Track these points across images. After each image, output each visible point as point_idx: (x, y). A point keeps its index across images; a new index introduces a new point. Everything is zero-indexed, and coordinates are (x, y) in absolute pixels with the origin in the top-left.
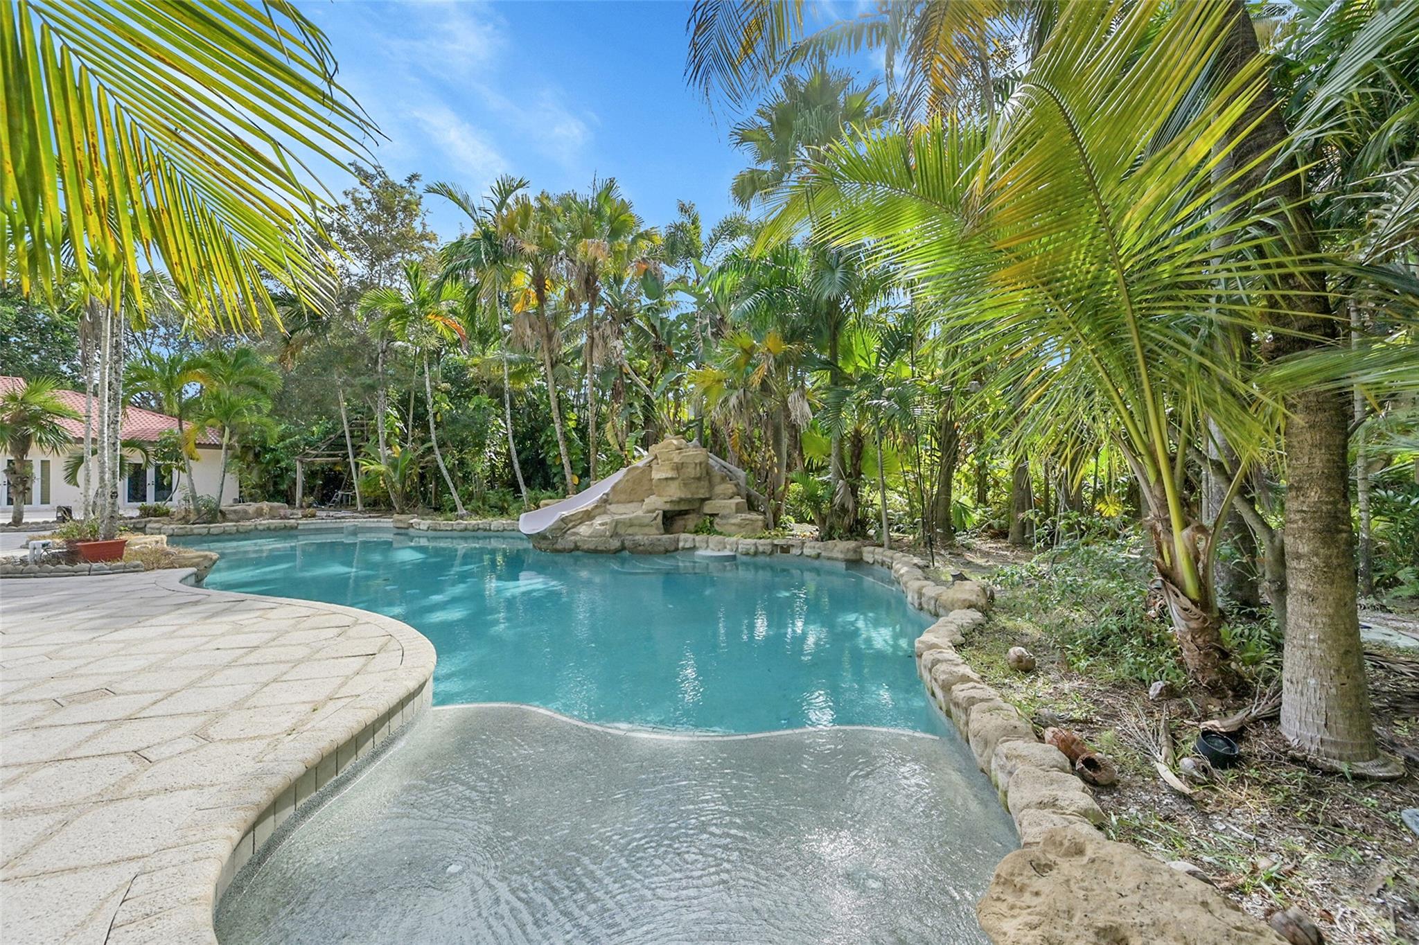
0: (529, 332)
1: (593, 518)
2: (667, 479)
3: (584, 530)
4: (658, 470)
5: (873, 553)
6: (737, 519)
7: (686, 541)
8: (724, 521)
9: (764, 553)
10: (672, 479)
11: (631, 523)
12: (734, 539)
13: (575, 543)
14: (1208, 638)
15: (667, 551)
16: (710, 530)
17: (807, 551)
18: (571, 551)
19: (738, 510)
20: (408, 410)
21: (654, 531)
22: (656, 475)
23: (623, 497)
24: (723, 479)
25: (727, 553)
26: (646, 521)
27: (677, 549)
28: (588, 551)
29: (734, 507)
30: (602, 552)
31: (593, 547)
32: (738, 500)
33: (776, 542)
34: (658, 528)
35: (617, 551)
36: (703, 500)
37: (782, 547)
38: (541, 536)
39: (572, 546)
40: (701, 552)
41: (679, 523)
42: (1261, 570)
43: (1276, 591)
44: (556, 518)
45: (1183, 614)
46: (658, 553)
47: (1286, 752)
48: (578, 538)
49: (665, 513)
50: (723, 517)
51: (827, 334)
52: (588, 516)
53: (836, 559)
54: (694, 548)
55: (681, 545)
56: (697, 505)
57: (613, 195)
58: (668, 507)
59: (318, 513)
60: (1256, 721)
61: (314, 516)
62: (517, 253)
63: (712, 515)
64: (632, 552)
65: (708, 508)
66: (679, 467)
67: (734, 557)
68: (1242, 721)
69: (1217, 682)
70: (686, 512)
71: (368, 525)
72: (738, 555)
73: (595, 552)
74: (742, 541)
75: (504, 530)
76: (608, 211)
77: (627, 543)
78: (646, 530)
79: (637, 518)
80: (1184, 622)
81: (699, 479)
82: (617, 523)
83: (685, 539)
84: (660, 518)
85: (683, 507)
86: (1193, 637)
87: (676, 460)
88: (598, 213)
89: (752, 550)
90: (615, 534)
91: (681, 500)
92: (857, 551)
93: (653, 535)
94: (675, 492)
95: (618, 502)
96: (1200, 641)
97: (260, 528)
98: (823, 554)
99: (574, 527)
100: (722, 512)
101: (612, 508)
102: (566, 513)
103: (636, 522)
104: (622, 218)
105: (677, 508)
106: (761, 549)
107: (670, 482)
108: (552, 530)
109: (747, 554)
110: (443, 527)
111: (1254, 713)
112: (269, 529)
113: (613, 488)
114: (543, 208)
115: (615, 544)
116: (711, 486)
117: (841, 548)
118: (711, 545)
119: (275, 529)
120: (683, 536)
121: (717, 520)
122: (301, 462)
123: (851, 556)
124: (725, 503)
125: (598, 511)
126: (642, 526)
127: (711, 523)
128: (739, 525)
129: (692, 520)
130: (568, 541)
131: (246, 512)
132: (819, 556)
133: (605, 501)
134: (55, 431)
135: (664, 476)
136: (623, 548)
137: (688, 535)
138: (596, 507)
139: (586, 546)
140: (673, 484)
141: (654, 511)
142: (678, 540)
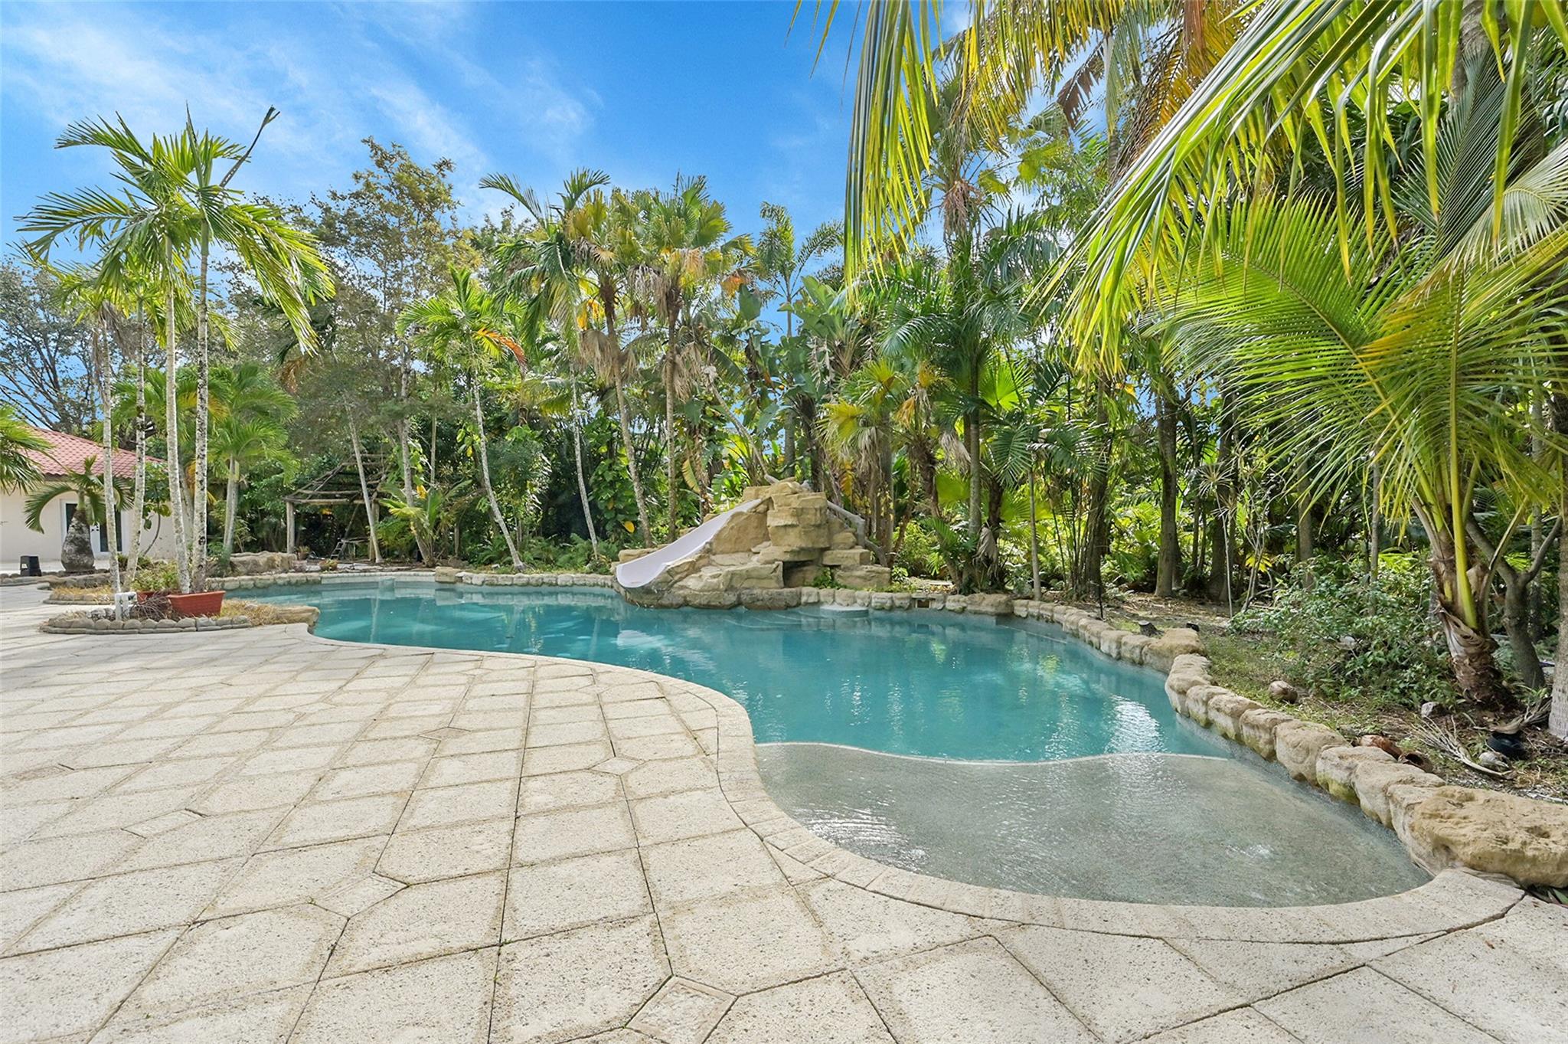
0: (598, 355)
1: (698, 570)
2: (785, 527)
3: (692, 583)
4: (775, 517)
5: (1026, 606)
6: (863, 571)
7: (809, 595)
8: (848, 573)
9: (900, 607)
10: (792, 526)
11: (748, 576)
12: (864, 593)
13: (685, 597)
14: (1483, 661)
15: (788, 606)
16: (833, 584)
17: (949, 605)
18: (680, 606)
19: (864, 560)
20: (430, 440)
21: (773, 584)
22: (773, 521)
23: (728, 546)
24: (842, 529)
25: (857, 608)
26: (765, 573)
27: (799, 604)
28: (701, 607)
29: (857, 558)
30: (715, 607)
31: (705, 602)
32: (860, 550)
33: (914, 596)
34: (778, 581)
35: (733, 606)
36: (823, 550)
37: (919, 601)
38: (646, 590)
39: (681, 601)
40: (826, 607)
41: (797, 577)
42: (1499, 609)
43: (1516, 626)
44: (661, 569)
45: (1462, 641)
46: (778, 609)
47: (1561, 747)
48: (686, 592)
49: (785, 563)
50: (846, 569)
51: (966, 368)
52: (693, 568)
53: (985, 613)
54: (818, 603)
55: (804, 599)
56: (815, 556)
57: (702, 194)
58: (787, 558)
59: (339, 566)
60: (1529, 725)
61: (335, 568)
62: (590, 260)
63: (832, 567)
64: (749, 607)
65: (828, 559)
66: (799, 513)
67: (867, 612)
68: (1519, 726)
69: (1490, 697)
70: (804, 564)
71: (402, 579)
72: (871, 611)
74: (875, 594)
75: (574, 584)
76: (696, 214)
77: (744, 597)
78: (765, 583)
79: (754, 570)
80: (1462, 648)
81: (819, 526)
82: (733, 574)
83: (808, 593)
84: (781, 568)
85: (803, 558)
86: (1470, 661)
87: (795, 505)
88: (684, 215)
89: (888, 605)
90: (730, 588)
91: (802, 550)
92: (1009, 605)
93: (772, 588)
94: (794, 541)
95: (722, 552)
96: (1476, 664)
97: (280, 582)
98: (969, 608)
99: (681, 579)
100: (844, 563)
101: (718, 558)
102: (671, 564)
103: (754, 574)
104: (712, 223)
105: (796, 559)
106: (898, 603)
107: (790, 530)
108: (657, 584)
109: (882, 609)
110: (501, 582)
111: (1527, 720)
112: (289, 583)
113: (718, 537)
114: (623, 209)
115: (731, 598)
116: (830, 535)
117: (988, 602)
118: (838, 600)
119: (296, 584)
120: (805, 590)
121: (839, 572)
122: (292, 504)
123: (1002, 609)
124: (846, 554)
125: (702, 562)
126: (759, 578)
127: (832, 575)
128: (864, 578)
129: (811, 572)
130: (677, 594)
131: (256, 564)
132: (964, 609)
133: (708, 551)
134: (21, 463)
135: (782, 523)
136: (739, 603)
137: (810, 589)
138: (701, 558)
139: (697, 602)
140: (793, 532)
141: (772, 563)
142: (800, 595)
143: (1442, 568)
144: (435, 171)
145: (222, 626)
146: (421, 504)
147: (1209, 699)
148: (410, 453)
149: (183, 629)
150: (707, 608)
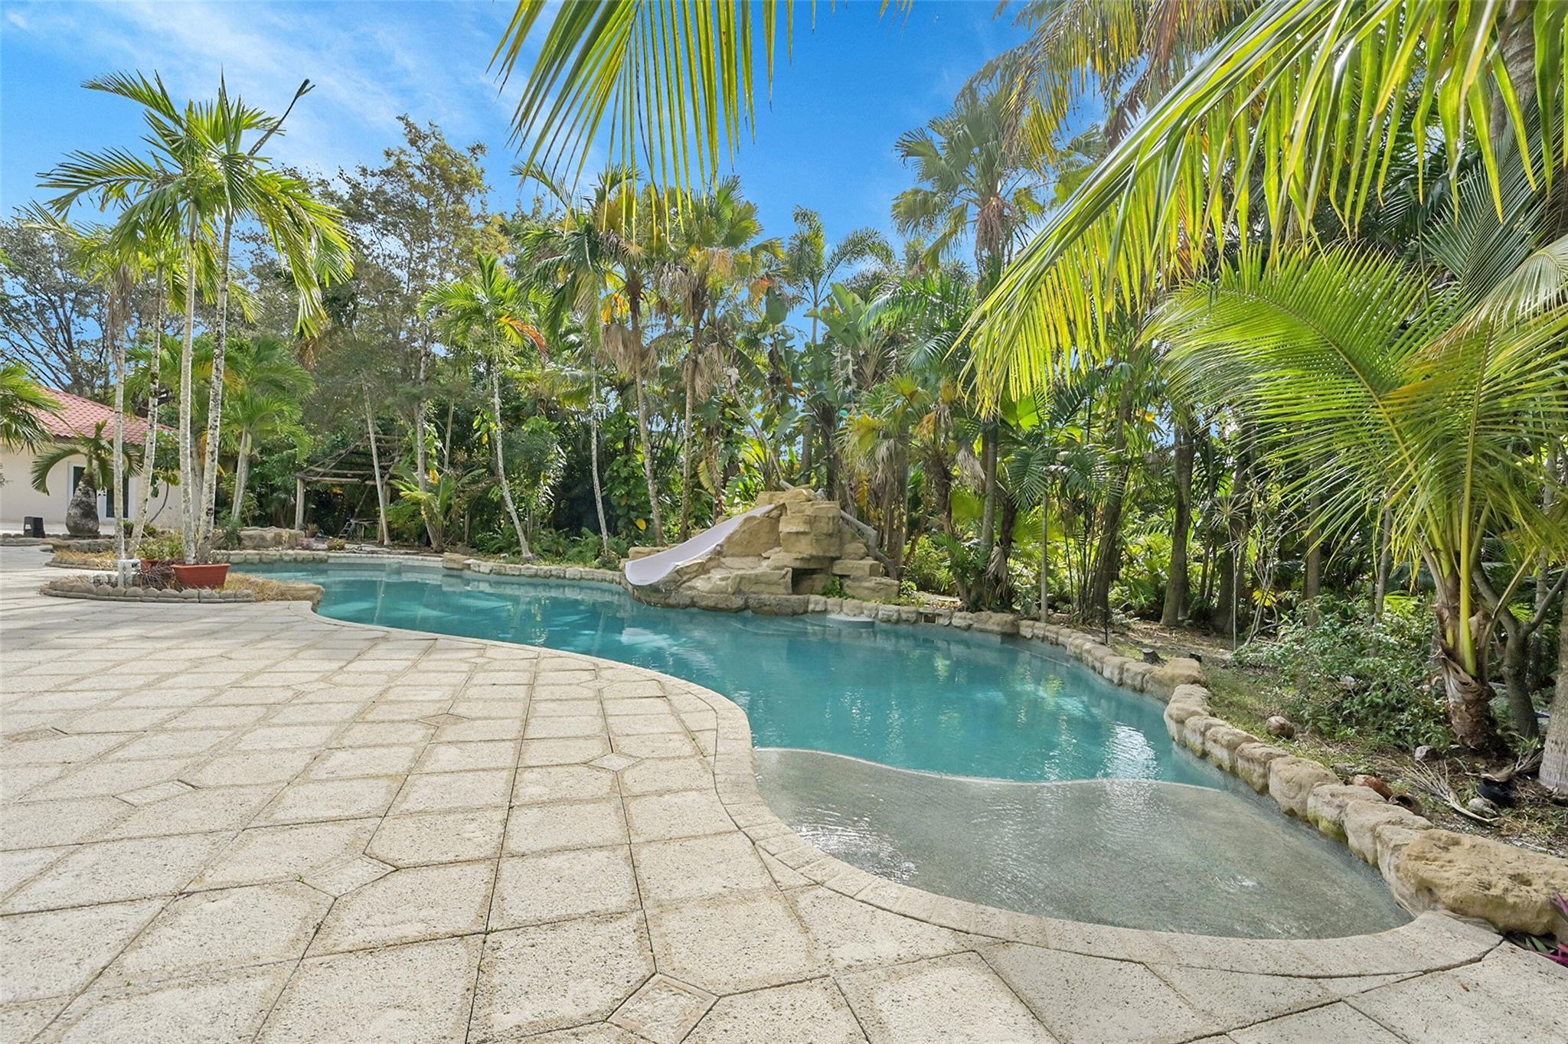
0: (621, 349)
1: (708, 571)
2: (797, 533)
3: (700, 584)
4: (788, 522)
5: (1032, 627)
6: (871, 583)
7: (817, 603)
8: (857, 584)
9: (907, 620)
10: (804, 533)
11: (757, 580)
12: (872, 604)
13: (692, 598)
14: (1480, 708)
15: (794, 614)
16: (841, 594)
17: (956, 622)
18: (686, 606)
19: (873, 572)
20: (445, 425)
21: (782, 590)
22: (785, 527)
23: (738, 549)
24: (854, 538)
25: (863, 618)
26: (775, 578)
27: (806, 612)
28: (707, 609)
29: (867, 569)
30: (722, 610)
31: (713, 604)
32: (870, 561)
33: (921, 610)
34: (786, 588)
35: (740, 609)
36: (833, 559)
37: (926, 616)
38: (654, 589)
39: (688, 601)
40: (832, 616)
41: (806, 584)
42: (1499, 657)
43: (1514, 675)
44: (670, 568)
45: (1460, 688)
46: (785, 615)
47: (1549, 797)
48: (694, 593)
49: (794, 570)
50: (855, 579)
52: (703, 569)
53: (991, 632)
54: (825, 612)
55: (811, 607)
56: (825, 564)
57: (735, 194)
58: (797, 564)
59: (347, 546)
60: (1519, 774)
61: (342, 548)
62: (617, 253)
63: (842, 577)
64: (755, 611)
65: (838, 568)
66: (812, 521)
67: (872, 624)
68: (1509, 775)
69: (1483, 744)
70: (813, 571)
71: (410, 563)
72: (877, 622)
73: (714, 610)
74: (882, 606)
75: (581, 578)
76: (728, 214)
77: (751, 601)
78: (773, 589)
79: (763, 574)
80: (1460, 694)
81: (830, 535)
82: (742, 578)
83: (816, 601)
84: (790, 575)
85: (813, 566)
86: (1467, 707)
87: (808, 512)
88: (715, 214)
89: (895, 617)
90: (738, 591)
91: (812, 557)
92: (1015, 625)
93: (781, 594)
94: (806, 548)
95: (732, 555)
96: (1472, 711)
97: (286, 558)
98: (975, 625)
99: (689, 580)
100: (854, 574)
101: (727, 561)
102: (681, 564)
103: (763, 579)
104: (744, 224)
105: (806, 566)
106: (904, 616)
107: (802, 537)
108: (665, 582)
109: (888, 621)
110: (509, 571)
111: (1518, 769)
112: (295, 560)
113: (729, 539)
115: (738, 602)
116: (842, 544)
117: (995, 621)
118: (845, 609)
119: (303, 561)
120: (813, 598)
121: (847, 582)
122: (303, 480)
123: (1008, 629)
124: (857, 565)
125: (712, 564)
126: (768, 583)
127: (841, 584)
128: (873, 590)
129: (819, 581)
130: (685, 595)
131: (263, 538)
132: (969, 627)
133: (719, 553)
134: (30, 422)
135: (794, 529)
136: (746, 607)
137: (818, 597)
138: (710, 559)
139: (704, 603)
140: (804, 540)
141: (782, 568)
142: (808, 602)
143: (1446, 614)
144: (468, 154)
145: (225, 600)
146: (432, 489)
147: (1206, 730)
148: (426, 437)
149: (186, 599)
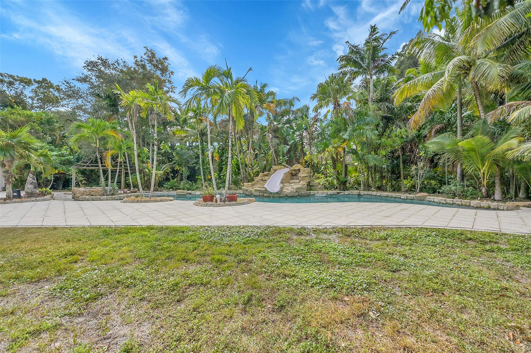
3: (286, 191)
10: (307, 176)
11: (300, 189)
12: (326, 191)
15: (309, 195)
17: (345, 193)
18: (284, 197)
22: (302, 175)
23: (285, 181)
25: (324, 195)
26: (304, 188)
28: (290, 197)
31: (291, 195)
35: (297, 196)
36: (310, 182)
37: (338, 193)
39: (285, 195)
46: (306, 196)
48: (285, 193)
53: (355, 195)
54: (314, 194)
55: (311, 194)
64: (300, 196)
65: (311, 184)
72: (328, 195)
74: (329, 192)
77: (299, 194)
78: (303, 190)
79: (301, 187)
82: (298, 188)
83: (312, 192)
84: (306, 187)
87: (306, 171)
90: (297, 192)
93: (305, 191)
95: (284, 183)
96: (486, 192)
99: (283, 190)
100: (315, 185)
106: (334, 194)
109: (330, 195)
113: (283, 179)
115: (297, 194)
116: (310, 178)
117: (355, 192)
118: (318, 193)
123: (358, 193)
124: (315, 183)
126: (302, 189)
127: (312, 188)
133: (282, 183)
139: (289, 195)
140: (307, 178)
141: (304, 185)
142: (310, 193)
150: (292, 197)
